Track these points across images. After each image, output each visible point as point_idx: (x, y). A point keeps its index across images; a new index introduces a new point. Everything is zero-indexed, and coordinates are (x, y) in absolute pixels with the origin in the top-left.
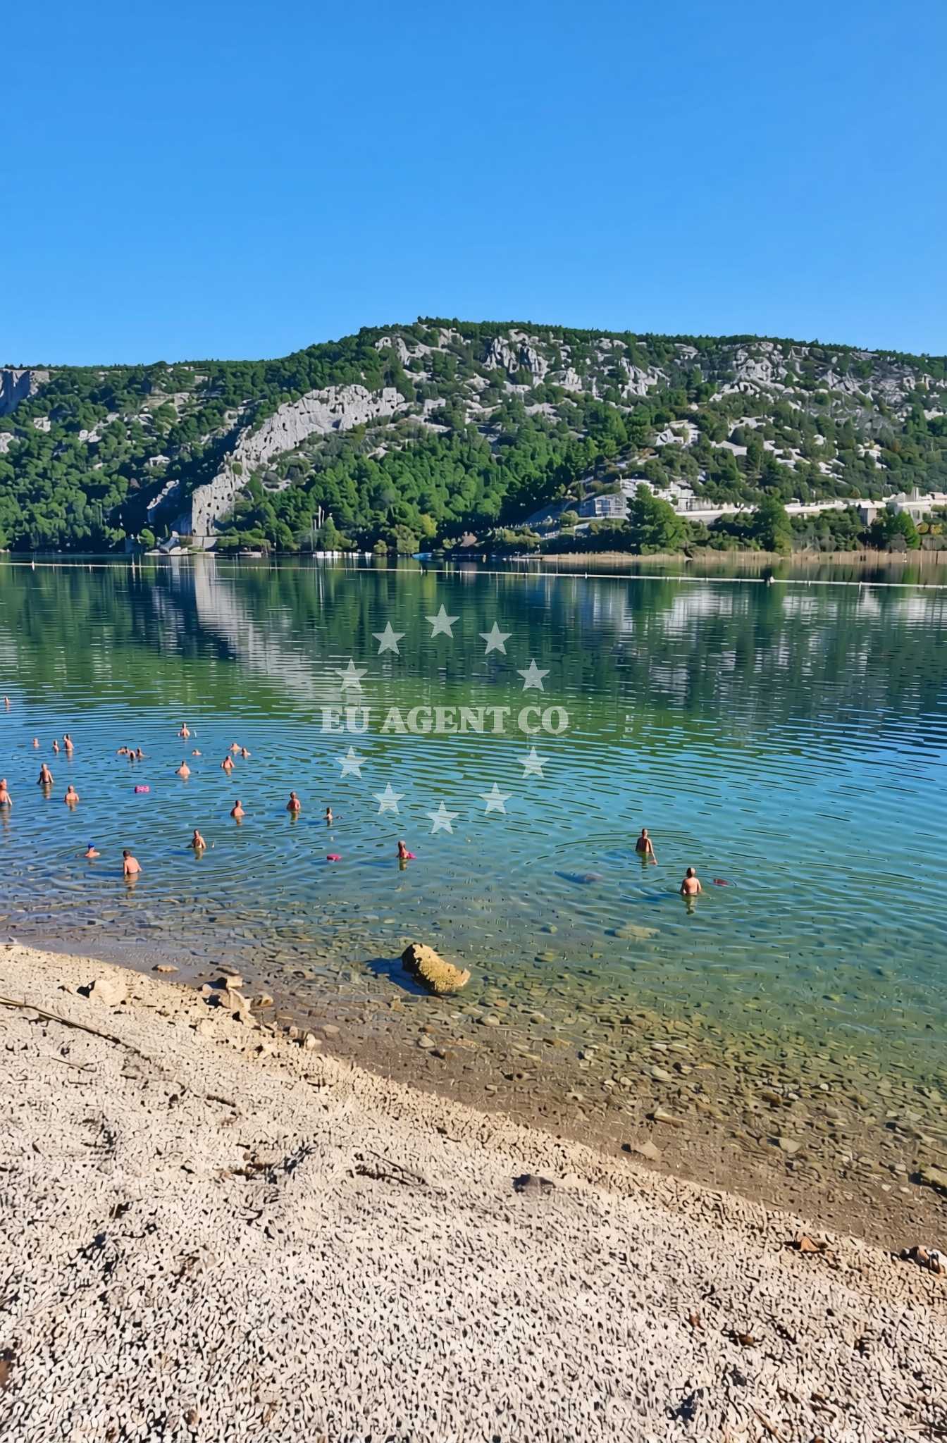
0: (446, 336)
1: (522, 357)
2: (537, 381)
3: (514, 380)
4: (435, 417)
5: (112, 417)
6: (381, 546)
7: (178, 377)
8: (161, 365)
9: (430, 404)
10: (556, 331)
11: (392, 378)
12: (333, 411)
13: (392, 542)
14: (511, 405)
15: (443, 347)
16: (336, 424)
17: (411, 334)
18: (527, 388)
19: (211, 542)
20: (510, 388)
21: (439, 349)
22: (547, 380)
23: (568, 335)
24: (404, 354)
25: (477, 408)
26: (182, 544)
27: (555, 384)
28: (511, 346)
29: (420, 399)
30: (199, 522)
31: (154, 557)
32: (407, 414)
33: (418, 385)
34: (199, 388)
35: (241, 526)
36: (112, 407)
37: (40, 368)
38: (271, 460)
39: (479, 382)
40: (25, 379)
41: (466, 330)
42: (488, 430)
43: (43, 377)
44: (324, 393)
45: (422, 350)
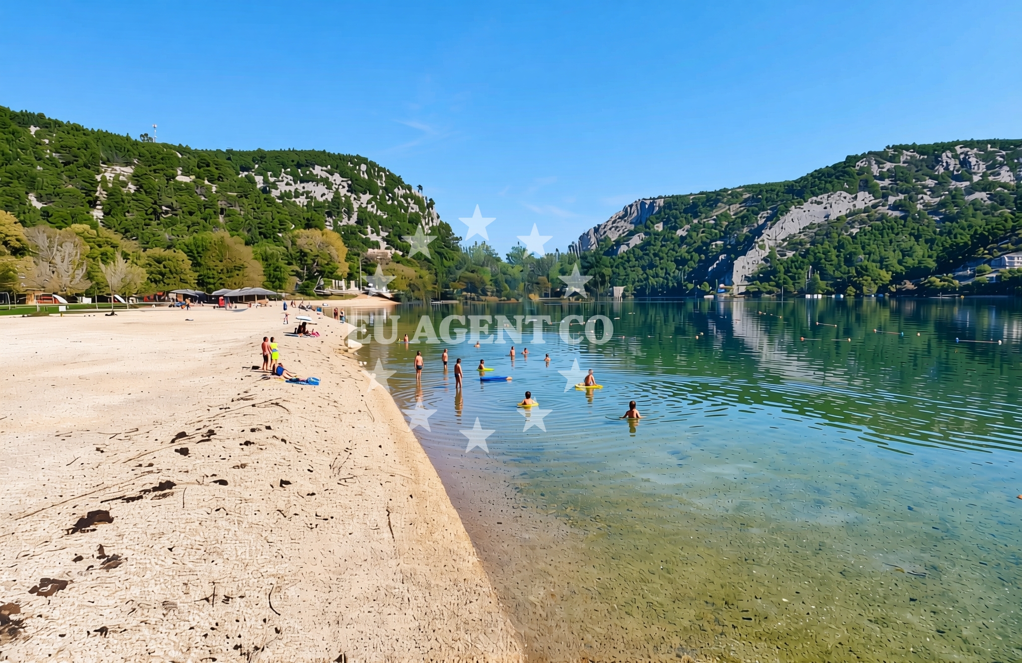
0: (906, 155)
1: (965, 163)
2: (976, 178)
3: (958, 178)
4: (894, 207)
5: (696, 221)
6: (851, 290)
7: (734, 195)
8: (725, 190)
9: (892, 200)
10: (993, 143)
11: (866, 186)
12: (825, 208)
13: (858, 287)
14: (954, 196)
15: (904, 162)
16: (827, 216)
17: (880, 157)
18: (968, 183)
19: (743, 289)
20: (954, 184)
21: (901, 164)
22: (984, 175)
23: (1004, 144)
24: (875, 170)
25: (927, 198)
26: (726, 291)
27: (991, 178)
28: (956, 157)
29: (885, 197)
30: (737, 278)
31: (709, 299)
32: (875, 206)
33: (883, 188)
34: (746, 201)
35: (761, 280)
36: (696, 216)
37: (660, 197)
38: (784, 240)
39: (931, 183)
40: (652, 205)
41: (921, 149)
42: (935, 212)
43: (661, 202)
44: (818, 199)
45: (888, 165)
